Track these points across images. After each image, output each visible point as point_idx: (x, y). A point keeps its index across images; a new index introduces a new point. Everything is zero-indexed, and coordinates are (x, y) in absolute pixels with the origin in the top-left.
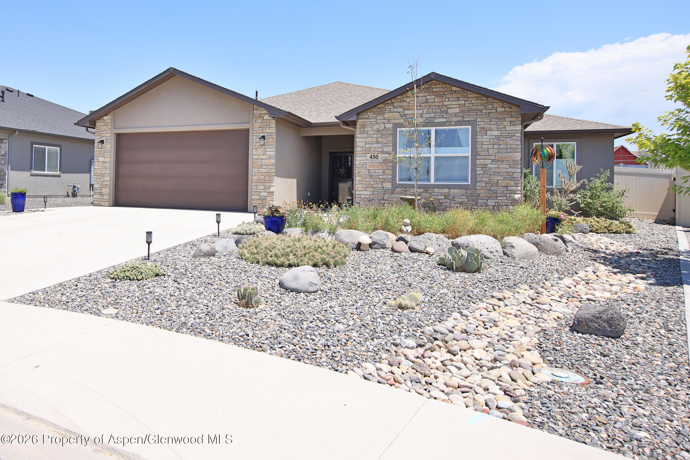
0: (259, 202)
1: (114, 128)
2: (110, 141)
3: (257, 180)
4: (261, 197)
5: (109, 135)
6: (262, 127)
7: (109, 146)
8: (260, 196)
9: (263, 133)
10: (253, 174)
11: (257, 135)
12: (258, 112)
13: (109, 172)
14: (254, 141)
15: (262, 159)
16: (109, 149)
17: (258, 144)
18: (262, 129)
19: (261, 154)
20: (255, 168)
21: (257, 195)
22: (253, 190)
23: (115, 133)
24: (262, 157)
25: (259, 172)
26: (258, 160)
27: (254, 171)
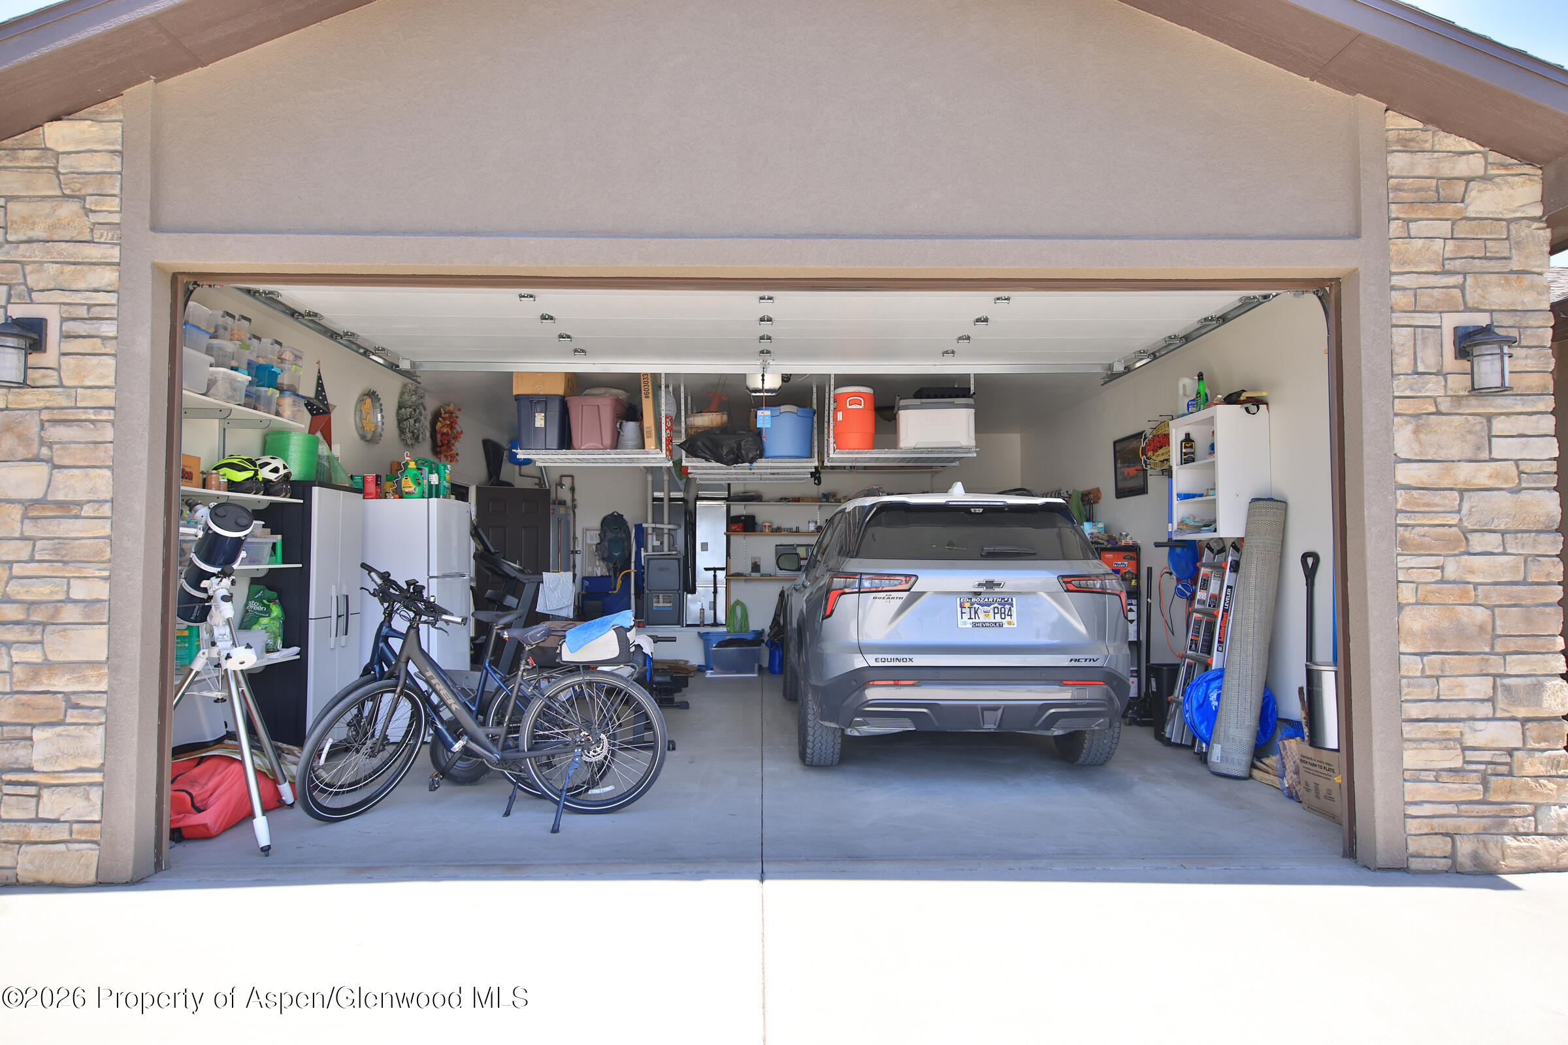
0: (1457, 790)
1: (155, 227)
2: (109, 329)
3: (1437, 635)
4: (1472, 756)
5: (109, 276)
6: (1457, 265)
7: (103, 370)
8: (1464, 749)
9: (1468, 309)
10: (1407, 594)
11: (1420, 319)
12: (1422, 165)
13: (101, 591)
14: (1403, 363)
15: (1462, 492)
16: (108, 398)
17: (1433, 387)
18: (1458, 279)
19: (1454, 452)
20: (1421, 550)
21: (1445, 741)
22: (1414, 711)
23: (157, 268)
24: (1465, 473)
25: (1442, 581)
26: (1436, 498)
27: (1415, 575)
